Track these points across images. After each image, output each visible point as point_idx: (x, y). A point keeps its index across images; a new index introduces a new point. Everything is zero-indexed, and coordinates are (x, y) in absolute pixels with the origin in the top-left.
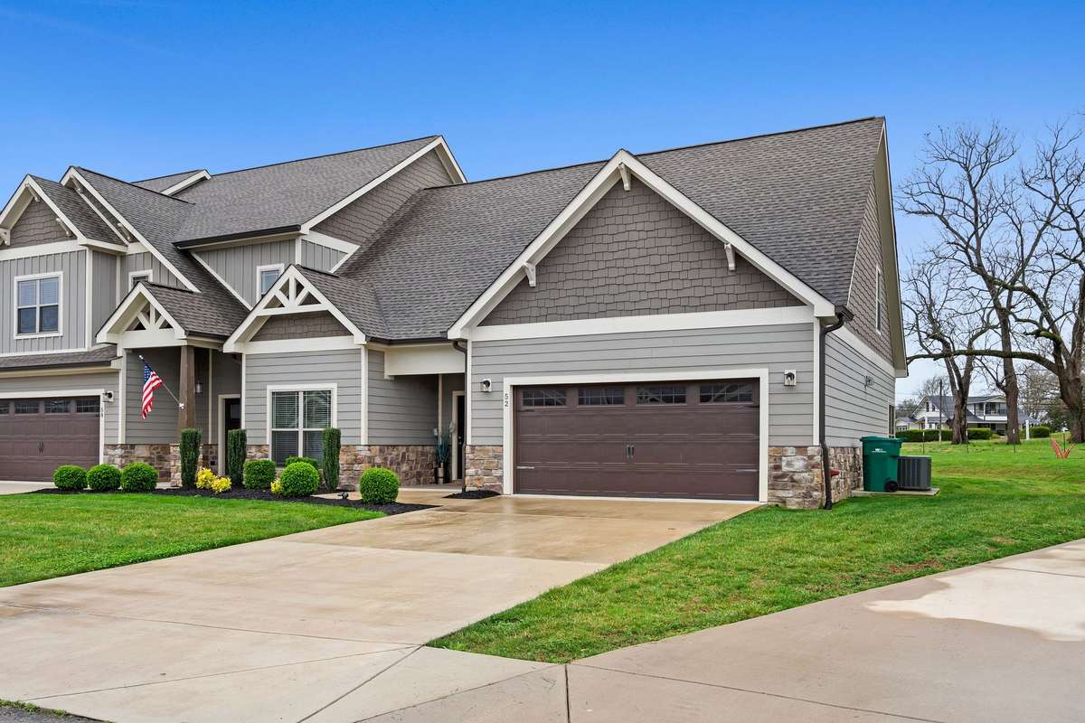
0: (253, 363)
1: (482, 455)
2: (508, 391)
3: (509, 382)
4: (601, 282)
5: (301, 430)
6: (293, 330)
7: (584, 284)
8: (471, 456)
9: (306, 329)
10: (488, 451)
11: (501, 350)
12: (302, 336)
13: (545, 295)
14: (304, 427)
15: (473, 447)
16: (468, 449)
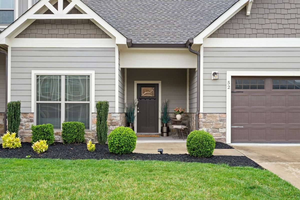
0: (16, 53)
1: (211, 119)
2: (229, 79)
3: (230, 74)
4: (293, 16)
5: (63, 102)
6: (55, 32)
7: (282, 17)
8: (204, 120)
9: (67, 32)
10: (216, 117)
11: (225, 54)
12: (63, 36)
13: (256, 21)
14: (66, 100)
15: (205, 114)
16: (201, 116)
